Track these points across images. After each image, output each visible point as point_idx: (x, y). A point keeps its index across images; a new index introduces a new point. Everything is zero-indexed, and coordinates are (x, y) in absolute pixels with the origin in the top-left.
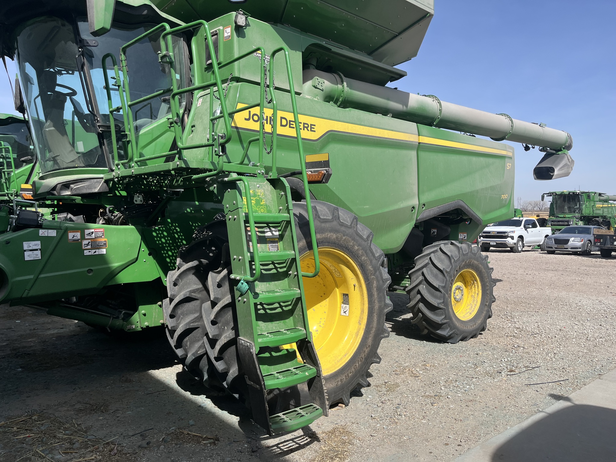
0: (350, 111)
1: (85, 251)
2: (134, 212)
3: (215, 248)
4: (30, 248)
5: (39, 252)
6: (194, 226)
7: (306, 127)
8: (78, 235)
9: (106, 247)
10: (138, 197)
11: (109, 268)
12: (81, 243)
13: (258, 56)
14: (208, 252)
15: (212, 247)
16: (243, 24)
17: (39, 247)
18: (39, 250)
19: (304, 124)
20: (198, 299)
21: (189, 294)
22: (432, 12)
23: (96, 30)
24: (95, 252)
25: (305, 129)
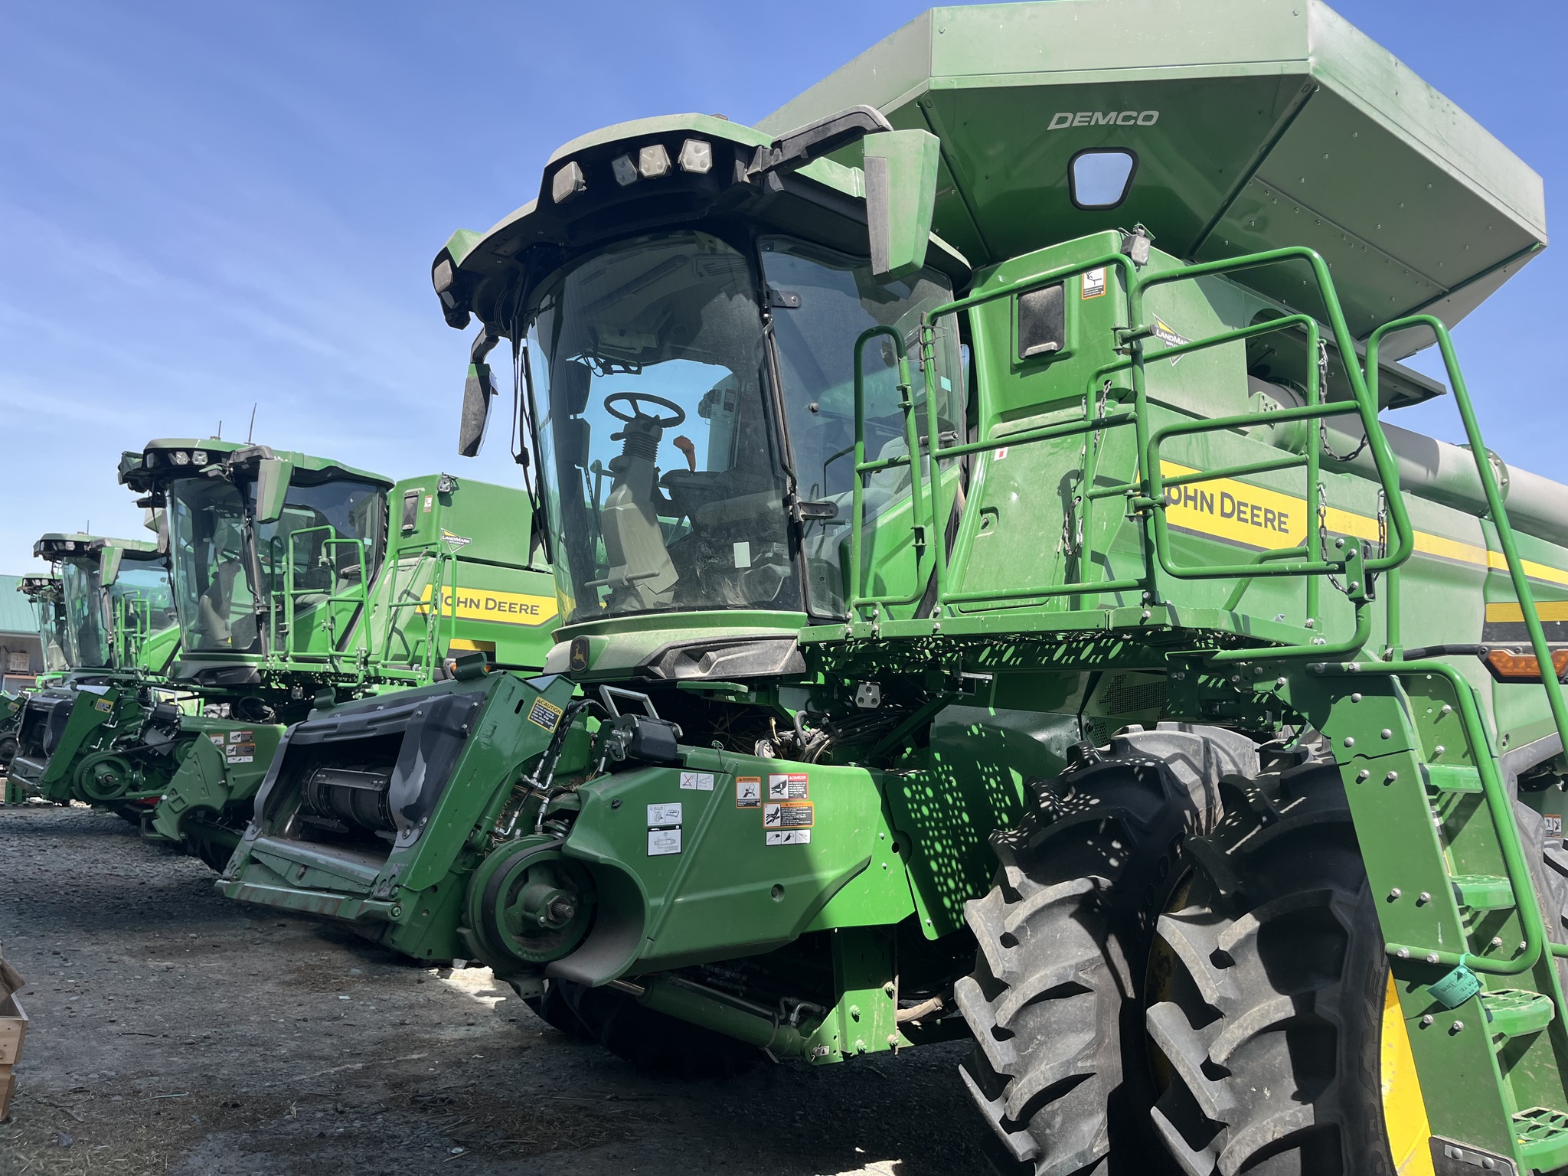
0: (1350, 479)
1: (769, 835)
2: (858, 730)
3: (1121, 843)
4: (661, 823)
5: (676, 834)
6: (985, 774)
7: (1269, 520)
8: (756, 787)
9: (811, 824)
10: (869, 690)
11: (815, 883)
12: (761, 811)
13: (1162, 338)
14: (1104, 854)
15: (1112, 841)
16: (1143, 258)
17: (678, 820)
18: (678, 827)
19: (1267, 511)
20: (1092, 991)
21: (1076, 975)
22: (1543, 238)
23: (891, 267)
24: (788, 838)
25: (1269, 523)
